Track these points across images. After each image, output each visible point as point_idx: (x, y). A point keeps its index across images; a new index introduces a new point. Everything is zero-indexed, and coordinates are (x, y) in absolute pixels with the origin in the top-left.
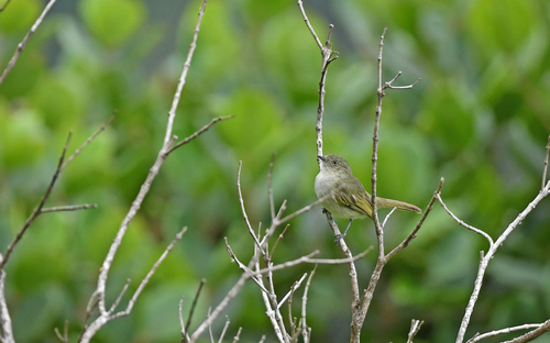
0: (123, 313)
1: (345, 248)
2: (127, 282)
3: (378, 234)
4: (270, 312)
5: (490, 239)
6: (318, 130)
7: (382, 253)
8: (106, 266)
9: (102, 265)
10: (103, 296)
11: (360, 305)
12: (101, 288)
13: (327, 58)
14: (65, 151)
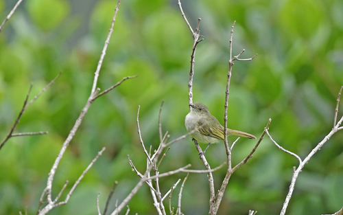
0: (63, 203)
1: (206, 163)
2: (66, 183)
3: (228, 154)
4: (156, 204)
5: (300, 159)
6: (190, 86)
7: (230, 167)
8: (53, 172)
9: (50, 172)
10: (50, 191)
11: (215, 200)
12: (49, 186)
13: (196, 40)
14: (28, 96)
